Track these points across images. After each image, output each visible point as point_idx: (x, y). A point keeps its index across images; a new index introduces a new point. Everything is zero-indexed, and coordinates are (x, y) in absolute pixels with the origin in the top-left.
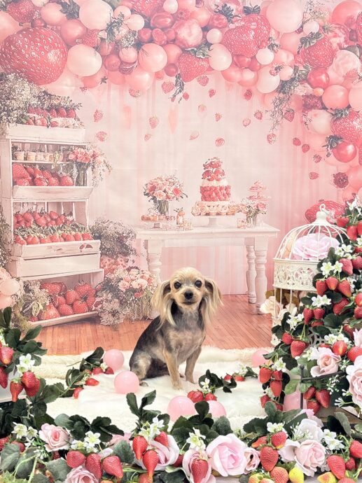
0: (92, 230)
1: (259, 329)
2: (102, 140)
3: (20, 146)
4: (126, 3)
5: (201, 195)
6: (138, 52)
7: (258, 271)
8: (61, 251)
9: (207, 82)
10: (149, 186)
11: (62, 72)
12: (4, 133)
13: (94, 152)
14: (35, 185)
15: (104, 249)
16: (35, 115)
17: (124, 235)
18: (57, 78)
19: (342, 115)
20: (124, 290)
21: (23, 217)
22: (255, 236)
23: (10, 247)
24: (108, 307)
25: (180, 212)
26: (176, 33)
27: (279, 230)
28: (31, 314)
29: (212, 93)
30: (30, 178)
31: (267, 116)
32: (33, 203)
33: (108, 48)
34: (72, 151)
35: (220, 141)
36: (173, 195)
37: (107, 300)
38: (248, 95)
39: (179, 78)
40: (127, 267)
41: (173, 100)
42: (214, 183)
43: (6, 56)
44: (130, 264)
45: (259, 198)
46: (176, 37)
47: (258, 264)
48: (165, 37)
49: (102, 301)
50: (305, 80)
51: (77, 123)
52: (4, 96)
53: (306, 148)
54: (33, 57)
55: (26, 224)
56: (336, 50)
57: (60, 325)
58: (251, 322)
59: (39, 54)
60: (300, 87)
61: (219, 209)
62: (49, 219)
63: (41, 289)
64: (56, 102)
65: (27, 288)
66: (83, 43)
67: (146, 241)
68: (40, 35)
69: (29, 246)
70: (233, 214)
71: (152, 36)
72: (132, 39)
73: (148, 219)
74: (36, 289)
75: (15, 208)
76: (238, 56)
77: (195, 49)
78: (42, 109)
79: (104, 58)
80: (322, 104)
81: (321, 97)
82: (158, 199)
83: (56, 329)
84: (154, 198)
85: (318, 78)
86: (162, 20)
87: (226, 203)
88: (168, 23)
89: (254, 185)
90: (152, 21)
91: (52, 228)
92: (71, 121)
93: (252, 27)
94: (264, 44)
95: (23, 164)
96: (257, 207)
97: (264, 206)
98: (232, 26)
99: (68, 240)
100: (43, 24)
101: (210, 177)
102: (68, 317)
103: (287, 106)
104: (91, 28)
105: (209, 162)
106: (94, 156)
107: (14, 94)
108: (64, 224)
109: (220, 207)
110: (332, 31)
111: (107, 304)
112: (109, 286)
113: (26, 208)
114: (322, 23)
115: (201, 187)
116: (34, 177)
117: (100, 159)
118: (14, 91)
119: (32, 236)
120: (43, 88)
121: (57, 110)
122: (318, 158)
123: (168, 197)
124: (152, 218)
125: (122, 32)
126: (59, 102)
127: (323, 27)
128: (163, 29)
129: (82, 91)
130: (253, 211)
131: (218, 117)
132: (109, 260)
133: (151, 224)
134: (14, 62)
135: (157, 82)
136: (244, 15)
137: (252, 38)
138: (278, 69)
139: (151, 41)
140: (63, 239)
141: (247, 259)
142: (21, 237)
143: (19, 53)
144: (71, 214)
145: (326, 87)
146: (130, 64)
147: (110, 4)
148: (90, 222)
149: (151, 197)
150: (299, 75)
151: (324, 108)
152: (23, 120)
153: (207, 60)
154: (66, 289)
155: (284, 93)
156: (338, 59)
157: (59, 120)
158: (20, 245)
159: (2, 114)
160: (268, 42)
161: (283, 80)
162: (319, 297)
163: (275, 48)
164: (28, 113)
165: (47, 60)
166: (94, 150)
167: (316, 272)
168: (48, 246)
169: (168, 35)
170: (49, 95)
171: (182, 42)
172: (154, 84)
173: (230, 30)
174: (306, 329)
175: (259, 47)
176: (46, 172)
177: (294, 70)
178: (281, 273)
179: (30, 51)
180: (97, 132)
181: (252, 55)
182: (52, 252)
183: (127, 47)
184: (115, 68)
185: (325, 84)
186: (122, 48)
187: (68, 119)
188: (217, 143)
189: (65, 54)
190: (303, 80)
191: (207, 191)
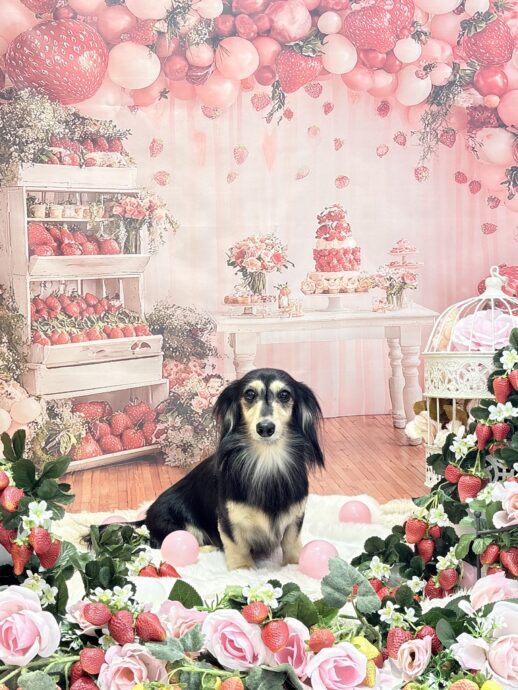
0: (151, 321)
1: (412, 469)
2: (163, 183)
3: (39, 196)
5: (315, 263)
6: (215, 51)
7: (408, 379)
8: (101, 354)
9: (320, 93)
10: (235, 251)
11: (100, 84)
12: (15, 177)
13: (150, 202)
14: (62, 254)
15: (169, 349)
16: (62, 150)
17: (199, 326)
18: (94, 93)
20: (200, 412)
21: (45, 303)
22: (402, 322)
23: (25, 350)
24: (175, 437)
25: (283, 290)
26: (271, 21)
27: (436, 314)
28: (59, 450)
29: (328, 108)
30: (55, 244)
31: (413, 140)
32: (60, 282)
33: (169, 45)
34: (117, 201)
35: (342, 180)
36: (272, 264)
37: (173, 427)
38: (384, 109)
39: (277, 87)
40: (204, 375)
41: (269, 120)
42: (335, 244)
43: (17, 63)
44: (208, 371)
45: (404, 264)
46: (271, 26)
47: (406, 367)
48: (255, 27)
49: (167, 428)
50: (471, 83)
51: (124, 160)
52: (14, 123)
53: (475, 187)
54: (56, 63)
55: (50, 314)
56: (515, 38)
57: (103, 467)
58: (399, 457)
59: (66, 58)
60: (463, 94)
61: (343, 285)
62: (84, 306)
63: (72, 412)
64: (92, 129)
65: (52, 412)
66: (132, 39)
67: (233, 335)
68: (66, 31)
69: (55, 347)
70: (366, 291)
71: (234, 26)
72: (205, 31)
73: (235, 302)
74: (66, 412)
75: (32, 290)
76: (366, 51)
77: (301, 43)
78: (72, 140)
79: (164, 61)
80: (499, 119)
81: (496, 109)
82: (249, 270)
83: (97, 474)
84: (243, 270)
85: (490, 80)
87: (354, 274)
88: (258, 5)
89: (396, 246)
90: (234, 4)
91: (89, 319)
92: (115, 156)
93: (386, 7)
94: (406, 32)
95: (44, 223)
96: (403, 278)
97: (414, 277)
98: (355, 7)
99: (114, 337)
100: (71, 15)
101: (328, 236)
102: (115, 454)
103: (444, 124)
104: (142, 16)
105: (326, 212)
106: (151, 208)
107: (28, 118)
108: (107, 311)
109: (345, 280)
110: (509, 9)
111: (174, 433)
112: (177, 405)
113: (50, 290)
115: (315, 251)
116: (60, 242)
117: (160, 212)
118: (29, 114)
119: (59, 330)
120: (73, 108)
121: (93, 141)
122: (495, 202)
123: (264, 267)
124: (240, 299)
125: (189, 22)
126: (96, 128)
127: (496, 4)
128: (250, 15)
129: (132, 111)
130: (397, 286)
131: (338, 144)
132: (176, 366)
133: (241, 309)
134: (29, 72)
135: (243, 93)
137: (387, 24)
138: (429, 68)
139: (234, 33)
140: (104, 335)
141: (389, 360)
142: (42, 333)
143: (37, 57)
144: (117, 297)
145: (502, 93)
146: (203, 68)
148: (146, 308)
149: (238, 268)
150: (460, 77)
151: (502, 125)
153: (319, 59)
154: (111, 412)
155: (439, 104)
157: (98, 156)
158: (40, 346)
159: (12, 149)
160: (412, 29)
161: (437, 84)
162: (499, 405)
163: (423, 37)
164: (51, 146)
165: (78, 66)
166: (151, 199)
167: (491, 368)
168: (83, 347)
169: (260, 24)
170: (82, 118)
171: (280, 34)
172: (239, 97)
173: (353, 13)
174: (482, 457)
175: (398, 37)
176: (79, 235)
177: (453, 69)
178: (437, 375)
179: (52, 55)
180: (155, 172)
181: (388, 49)
182: (90, 355)
183: (198, 44)
184: (180, 76)
185: (501, 90)
186: (190, 45)
187: (111, 154)
188: (338, 183)
189: (105, 57)
190: (468, 84)
191: (325, 256)
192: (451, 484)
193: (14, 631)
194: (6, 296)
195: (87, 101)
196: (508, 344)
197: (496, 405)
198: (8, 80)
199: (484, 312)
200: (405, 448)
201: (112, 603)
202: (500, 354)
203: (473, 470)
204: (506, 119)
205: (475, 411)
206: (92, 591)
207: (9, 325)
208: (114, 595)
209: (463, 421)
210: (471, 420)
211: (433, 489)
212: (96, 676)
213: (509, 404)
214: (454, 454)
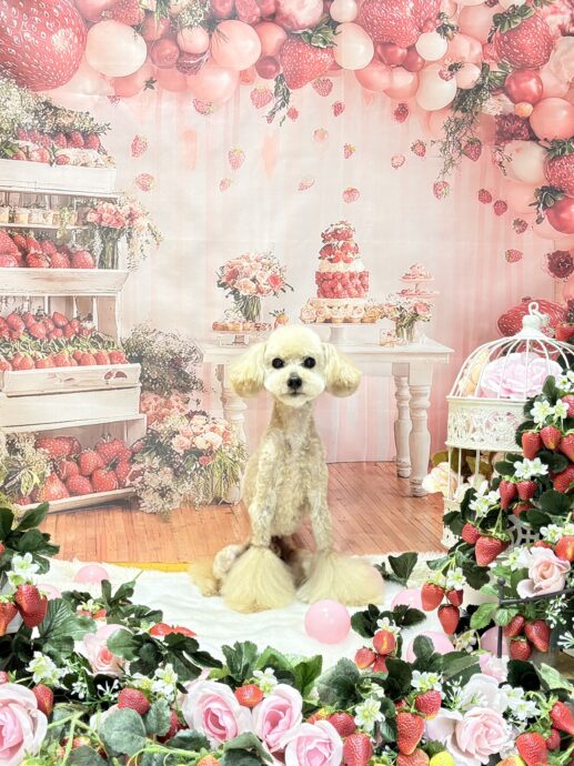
0: (127, 347)
1: (415, 523)
2: (145, 188)
3: (2, 197)
5: (317, 287)
6: (210, 36)
7: (415, 422)
8: (71, 383)
9: (330, 89)
10: (227, 271)
11: (76, 69)
13: (131, 209)
14: (27, 266)
15: (147, 380)
16: (29, 143)
17: (183, 356)
18: (69, 80)
19: (564, 150)
20: (182, 452)
21: (6, 321)
22: (413, 358)
24: (153, 480)
25: (279, 317)
26: (277, 4)
27: (452, 351)
28: (19, 491)
29: (338, 109)
30: (20, 254)
31: (434, 151)
32: (24, 298)
33: (158, 27)
34: (93, 206)
35: (351, 193)
36: (268, 287)
37: (151, 468)
38: (402, 113)
39: (281, 82)
40: (187, 411)
41: (269, 120)
42: (340, 267)
44: (192, 406)
45: (418, 293)
46: (277, 10)
47: (414, 409)
48: (258, 10)
49: (143, 470)
50: (502, 88)
51: (102, 158)
53: (501, 207)
54: (25, 41)
55: (10, 333)
56: (555, 37)
57: (70, 511)
58: (401, 510)
59: (37, 36)
60: (492, 100)
61: (348, 313)
62: (51, 327)
63: (36, 447)
64: (65, 121)
65: (12, 447)
66: (114, 17)
67: (221, 368)
68: (39, 3)
69: (16, 372)
70: (373, 321)
71: (234, 8)
72: (200, 11)
73: (225, 328)
74: (28, 448)
76: (384, 45)
77: (310, 32)
78: (41, 132)
79: (152, 45)
80: (530, 130)
81: (528, 119)
82: (242, 293)
83: (62, 519)
84: (235, 292)
85: (523, 85)
87: (360, 302)
89: (409, 272)
91: (57, 342)
92: (92, 154)
94: (431, 25)
95: (7, 228)
96: (415, 309)
97: (427, 308)
99: (84, 365)
101: (332, 256)
102: (84, 497)
103: (469, 133)
105: (332, 229)
106: (131, 217)
108: (78, 334)
109: (350, 308)
110: (547, 4)
111: (151, 476)
112: (155, 444)
113: (12, 307)
115: (318, 273)
116: (25, 252)
117: (141, 222)
119: (22, 354)
120: (44, 95)
122: (521, 225)
123: (259, 290)
124: (230, 326)
126: (70, 120)
129: (112, 102)
130: (408, 317)
131: (349, 151)
132: (156, 400)
133: (231, 337)
135: (242, 87)
137: (409, 14)
138: (454, 68)
139: (234, 16)
140: (74, 361)
141: (395, 401)
142: (2, 356)
143: (3, 33)
144: (90, 318)
145: (536, 101)
146: (197, 56)
148: (123, 333)
149: (229, 290)
150: (489, 81)
151: (534, 138)
153: (330, 47)
154: (80, 449)
155: (464, 111)
156: (558, 52)
157: (71, 152)
160: (438, 21)
161: (463, 87)
162: (526, 460)
163: (450, 32)
164: (16, 138)
165: (51, 46)
166: (132, 206)
168: (50, 374)
169: (263, 7)
170: (55, 108)
171: (286, 19)
172: (237, 92)
174: (504, 516)
175: (421, 30)
176: (47, 244)
177: (482, 71)
179: (20, 31)
180: (137, 175)
181: (409, 44)
182: (57, 383)
183: (191, 26)
184: (169, 63)
185: (535, 97)
186: (182, 28)
187: (86, 151)
188: (346, 196)
189: (83, 37)
190: (498, 89)
191: (328, 280)
192: (469, 546)
195: (60, 88)
196: (540, 392)
197: (522, 460)
200: (409, 499)
202: (530, 404)
203: (493, 530)
204: (538, 131)
209: (486, 475)
210: (495, 474)
211: (450, 551)
213: (537, 460)
214: (474, 512)
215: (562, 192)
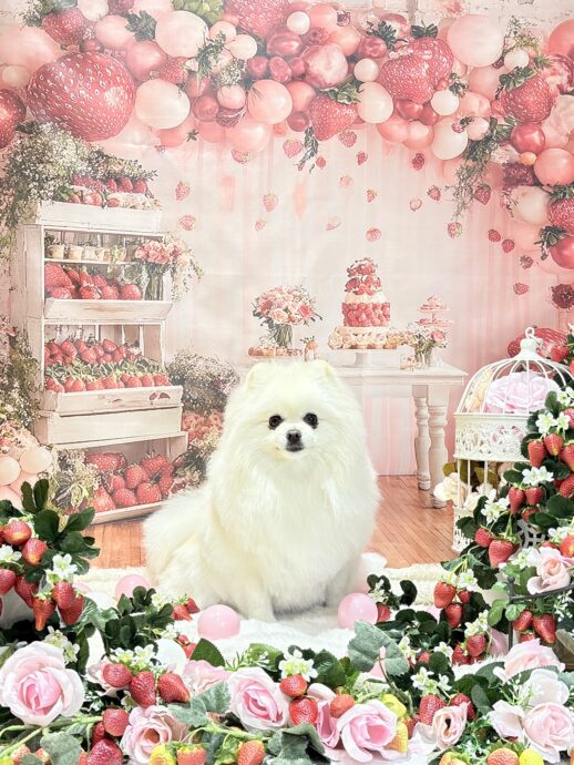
0: (171, 371)
1: (435, 532)
2: (188, 228)
3: (58, 236)
4: (229, 17)
5: (343, 316)
6: (247, 93)
7: (434, 438)
8: (117, 404)
9: (354, 141)
10: (262, 302)
11: (126, 122)
12: (33, 214)
13: (175, 246)
14: (80, 297)
15: (189, 400)
16: (83, 188)
17: (221, 378)
18: (119, 131)
19: (565, 195)
21: (60, 348)
22: (430, 381)
23: (38, 396)
25: (310, 343)
26: (307, 65)
27: (466, 374)
28: (69, 503)
29: (361, 158)
30: (73, 287)
31: (447, 195)
32: (77, 327)
33: (200, 86)
34: (140, 244)
35: (373, 233)
36: (300, 317)
37: (191, 481)
38: (419, 162)
39: (310, 134)
41: (300, 168)
42: (364, 299)
43: (39, 95)
45: (434, 322)
46: (306, 71)
47: (433, 427)
48: (289, 71)
49: (184, 483)
50: (507, 139)
51: (149, 202)
52: (34, 158)
53: (509, 245)
54: (81, 98)
55: (64, 358)
56: (555, 95)
57: (116, 522)
58: (422, 520)
59: (91, 92)
60: (500, 150)
61: (371, 341)
62: (101, 352)
63: (85, 463)
64: (116, 168)
65: (63, 462)
66: (161, 77)
68: (93, 63)
69: (69, 394)
70: (394, 348)
71: (268, 68)
72: (238, 72)
73: (259, 354)
74: (79, 463)
75: (47, 334)
76: (403, 101)
77: (336, 90)
78: (94, 178)
79: (194, 101)
80: (534, 177)
81: (532, 167)
82: (275, 322)
83: (109, 529)
84: (269, 321)
85: (527, 137)
86: (285, 44)
87: (382, 330)
88: (294, 48)
89: (428, 303)
90: (268, 46)
91: (106, 366)
92: (140, 198)
93: (424, 57)
94: (444, 84)
95: (62, 264)
96: (432, 336)
97: (443, 335)
98: (393, 55)
99: (132, 386)
100: (98, 48)
101: (357, 289)
102: (129, 509)
103: (479, 180)
104: (172, 53)
105: (356, 265)
106: (175, 253)
107: (49, 154)
108: (125, 359)
109: (374, 337)
110: (548, 66)
112: (195, 459)
113: (66, 334)
114: (533, 53)
115: (344, 304)
116: (78, 285)
117: (184, 258)
118: (51, 150)
119: (74, 378)
120: (97, 145)
121: (117, 180)
122: (527, 261)
123: (291, 319)
124: (265, 351)
125: (221, 62)
126: (121, 167)
127: (535, 60)
128: (286, 58)
129: (159, 151)
130: (426, 344)
131: (371, 195)
132: (196, 418)
134: (52, 105)
135: (275, 138)
136: (412, 39)
137: (424, 74)
138: (466, 122)
139: (267, 76)
140: (121, 383)
141: (416, 420)
142: (56, 380)
143: (60, 90)
144: (137, 344)
145: (539, 151)
146: (235, 111)
147: (203, 17)
148: (167, 357)
149: (264, 319)
150: (497, 133)
151: (537, 183)
152: (63, 195)
153: (354, 104)
154: (126, 464)
155: (474, 159)
156: (558, 109)
157: (121, 196)
158: (53, 392)
159: (31, 186)
160: (450, 81)
161: (473, 138)
162: (534, 469)
163: (461, 90)
164: (73, 184)
165: (104, 102)
166: (176, 244)
167: (525, 431)
168: (99, 395)
169: (294, 68)
170: (107, 156)
171: (315, 78)
172: (271, 143)
173: (391, 62)
174: (513, 522)
175: (435, 89)
176: (99, 278)
177: (491, 124)
178: (469, 436)
179: (76, 89)
180: (181, 216)
181: (425, 100)
182: (106, 404)
183: (230, 85)
184: (210, 117)
185: (538, 147)
186: (221, 86)
187: (135, 195)
188: (369, 235)
189: (132, 93)
190: (505, 140)
191: (353, 310)
192: (481, 549)
193: (37, 690)
194: (19, 339)
195: (112, 139)
196: (543, 407)
197: (530, 468)
198: (29, 112)
199: (518, 374)
200: (429, 510)
201: (133, 664)
202: (535, 417)
203: (505, 534)
204: (542, 178)
205: (508, 475)
206: (112, 650)
207: (22, 370)
208: (135, 655)
209: (495, 485)
210: (503, 482)
211: (462, 553)
212: (120, 738)
213: (543, 468)
214: (485, 517)
215: (564, 231)
